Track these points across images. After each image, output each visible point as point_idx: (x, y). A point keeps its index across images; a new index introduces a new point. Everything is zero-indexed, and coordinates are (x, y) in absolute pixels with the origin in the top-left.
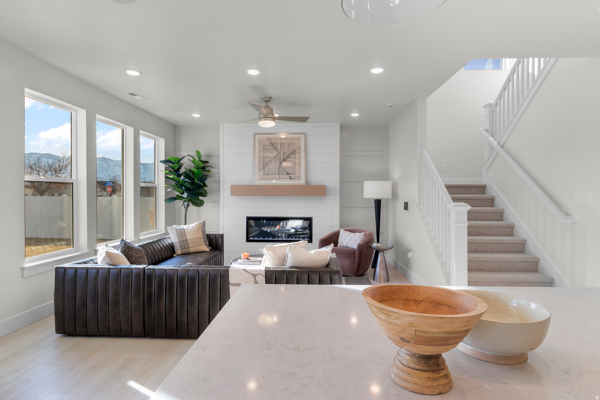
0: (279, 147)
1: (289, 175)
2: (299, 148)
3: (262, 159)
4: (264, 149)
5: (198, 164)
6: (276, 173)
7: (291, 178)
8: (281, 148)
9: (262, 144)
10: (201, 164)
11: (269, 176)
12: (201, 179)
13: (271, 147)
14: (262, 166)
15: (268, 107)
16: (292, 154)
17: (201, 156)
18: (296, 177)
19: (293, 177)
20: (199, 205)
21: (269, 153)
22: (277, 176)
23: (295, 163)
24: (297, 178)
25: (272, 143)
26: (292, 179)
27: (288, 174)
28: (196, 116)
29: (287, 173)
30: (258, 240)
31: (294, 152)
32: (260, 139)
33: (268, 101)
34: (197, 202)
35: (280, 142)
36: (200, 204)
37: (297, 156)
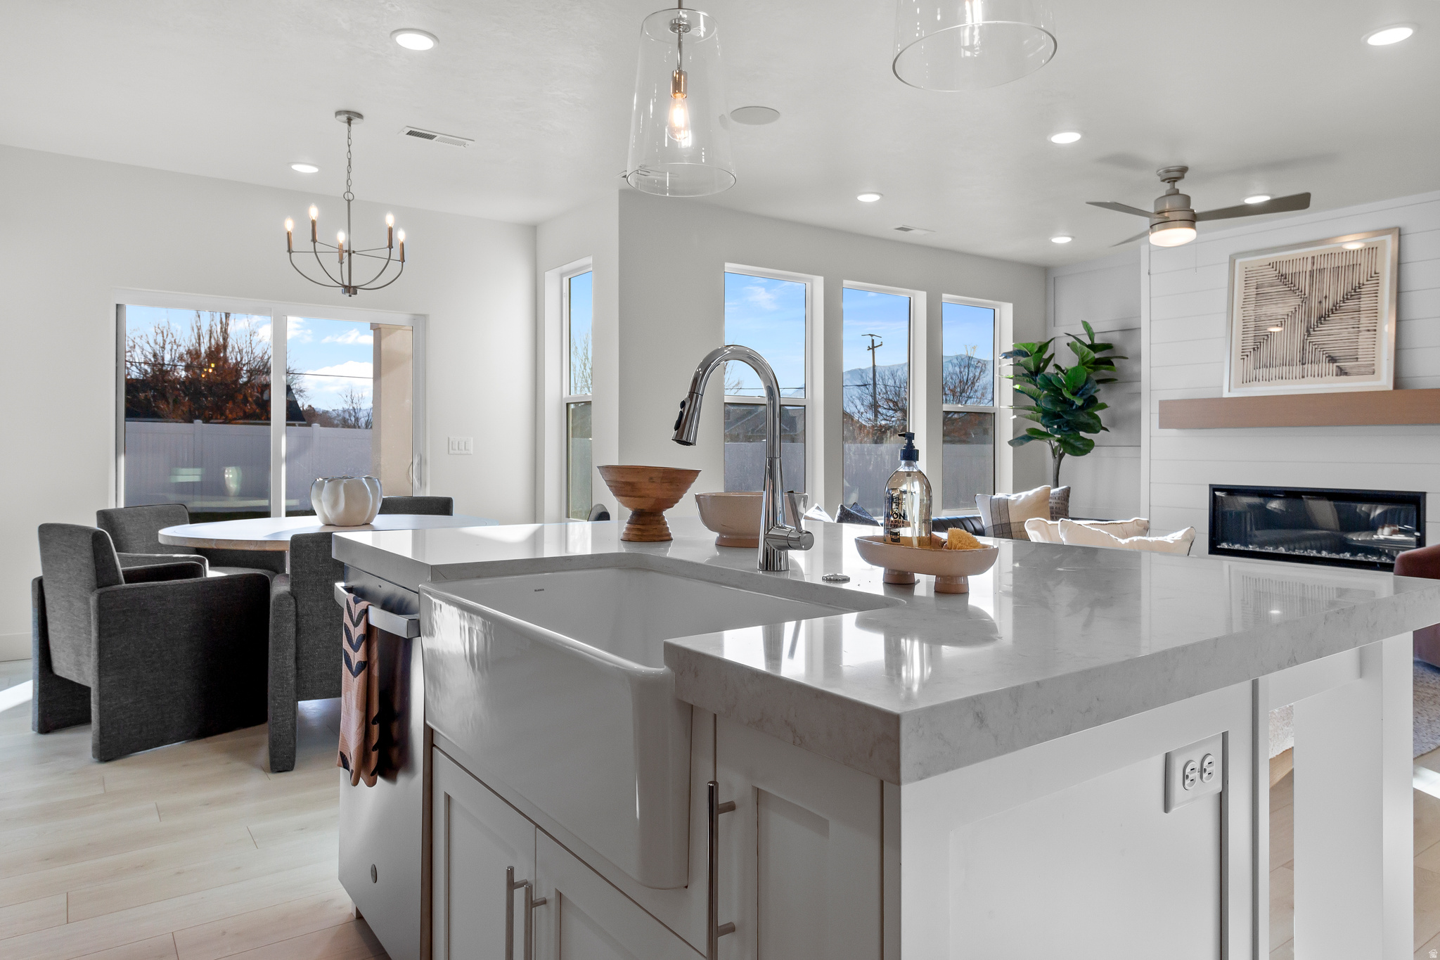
0: (1304, 283)
1: (1338, 364)
2: (1375, 276)
3: (1252, 325)
4: (1260, 294)
5: (1083, 353)
6: (1293, 360)
7: (1342, 372)
8: (1311, 285)
9: (1253, 283)
10: (1088, 353)
11: (1273, 370)
12: (1082, 388)
13: (1282, 288)
14: (1250, 344)
15: (1177, 193)
16: (1347, 299)
17: (1093, 334)
18: (1359, 366)
19: (1351, 368)
20: (1078, 452)
21: (1274, 306)
22: (1297, 369)
23: (1357, 328)
24: (1363, 370)
25: (1283, 276)
26: (1346, 374)
27: (1332, 360)
28: (1061, 240)
29: (1329, 356)
30: (1244, 551)
31: (1355, 292)
32: (1247, 270)
33: (1173, 180)
34: (1078, 444)
35: (1309, 268)
36: (1083, 448)
37: (1365, 302)
